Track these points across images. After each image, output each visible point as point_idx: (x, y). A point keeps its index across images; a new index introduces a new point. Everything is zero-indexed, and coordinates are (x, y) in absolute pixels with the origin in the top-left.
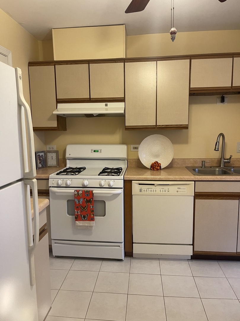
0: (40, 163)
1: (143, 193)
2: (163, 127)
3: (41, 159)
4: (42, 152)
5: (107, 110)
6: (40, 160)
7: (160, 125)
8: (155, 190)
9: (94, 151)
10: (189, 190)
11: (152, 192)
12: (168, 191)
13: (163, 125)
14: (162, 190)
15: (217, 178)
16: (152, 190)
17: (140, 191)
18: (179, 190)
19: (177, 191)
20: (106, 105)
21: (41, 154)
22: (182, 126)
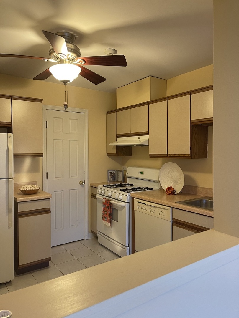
0: (111, 178)
1: (140, 210)
2: (172, 156)
3: (113, 175)
4: (114, 170)
5: (140, 141)
6: (111, 175)
7: (170, 154)
8: (146, 209)
9: (141, 173)
10: (166, 215)
11: (145, 210)
12: (154, 212)
13: (172, 154)
14: (150, 211)
15: (187, 208)
16: (145, 209)
17: (138, 207)
18: (161, 213)
19: (160, 214)
20: (139, 138)
21: (112, 172)
22: (185, 156)
